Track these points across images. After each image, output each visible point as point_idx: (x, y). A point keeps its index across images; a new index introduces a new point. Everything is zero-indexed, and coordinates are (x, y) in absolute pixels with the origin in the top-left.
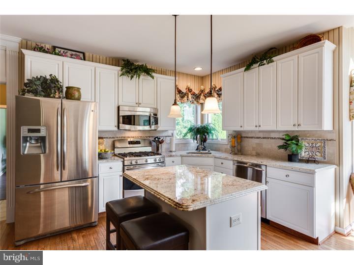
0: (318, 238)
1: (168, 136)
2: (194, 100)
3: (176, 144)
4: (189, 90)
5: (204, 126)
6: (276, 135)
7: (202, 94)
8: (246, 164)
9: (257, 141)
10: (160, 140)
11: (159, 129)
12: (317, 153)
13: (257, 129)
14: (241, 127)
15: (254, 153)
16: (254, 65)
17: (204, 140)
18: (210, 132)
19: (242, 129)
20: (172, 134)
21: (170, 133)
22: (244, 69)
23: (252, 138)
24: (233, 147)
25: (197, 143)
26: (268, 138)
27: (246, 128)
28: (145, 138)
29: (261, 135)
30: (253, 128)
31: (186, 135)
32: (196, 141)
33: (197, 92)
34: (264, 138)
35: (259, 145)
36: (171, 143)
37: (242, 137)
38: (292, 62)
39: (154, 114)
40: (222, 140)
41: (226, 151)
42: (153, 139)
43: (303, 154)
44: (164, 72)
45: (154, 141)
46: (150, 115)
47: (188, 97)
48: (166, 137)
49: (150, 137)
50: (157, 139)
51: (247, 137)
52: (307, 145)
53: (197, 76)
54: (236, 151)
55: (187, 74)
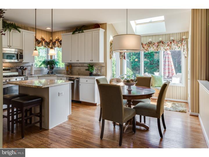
0: (96, 103)
1: (29, 66)
2: (46, 45)
3: (34, 71)
4: (43, 39)
5: (52, 60)
6: (86, 65)
7: (51, 42)
8: (73, 78)
9: (78, 68)
10: (24, 68)
11: (24, 62)
12: (99, 72)
13: (77, 62)
14: (71, 61)
15: (77, 74)
16: (76, 32)
17: (52, 68)
18: (56, 64)
19: (71, 62)
20: (32, 65)
21: (30, 64)
22: (72, 33)
23: (76, 66)
24: (67, 71)
25: (48, 69)
26: (83, 66)
27: (73, 61)
28: (14, 67)
29: (80, 65)
30: (76, 62)
31: (41, 65)
32: (47, 69)
33: (48, 41)
34: (81, 66)
35: (79, 69)
36: (31, 70)
37: (72, 66)
38: (90, 34)
39: (20, 53)
40: (62, 68)
41: (64, 74)
42: (19, 67)
43: (94, 72)
44: (26, 27)
45: (20, 69)
46: (18, 53)
47: (42, 43)
48: (28, 66)
49: (17, 66)
50: (22, 67)
51: (74, 66)
52: (96, 69)
53: (48, 31)
54: (69, 73)
55: (42, 30)
